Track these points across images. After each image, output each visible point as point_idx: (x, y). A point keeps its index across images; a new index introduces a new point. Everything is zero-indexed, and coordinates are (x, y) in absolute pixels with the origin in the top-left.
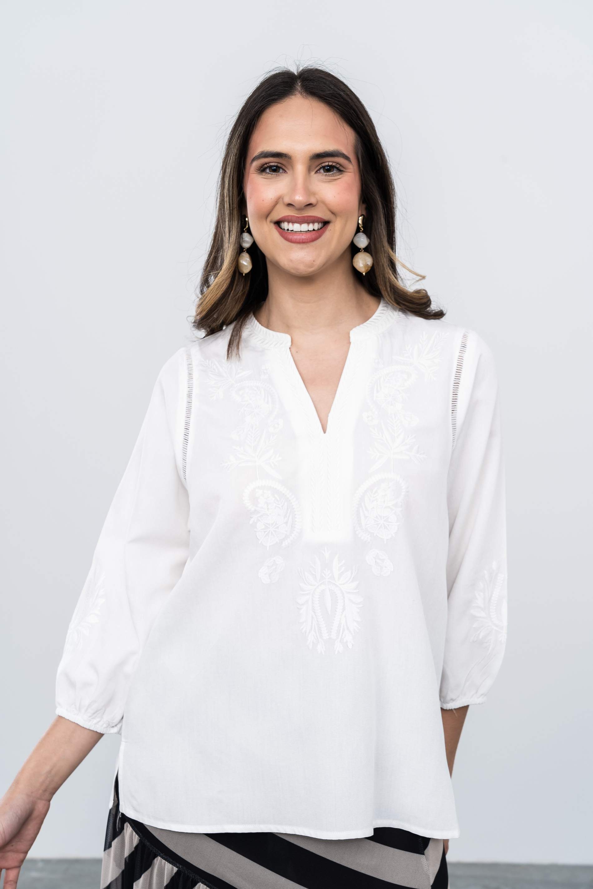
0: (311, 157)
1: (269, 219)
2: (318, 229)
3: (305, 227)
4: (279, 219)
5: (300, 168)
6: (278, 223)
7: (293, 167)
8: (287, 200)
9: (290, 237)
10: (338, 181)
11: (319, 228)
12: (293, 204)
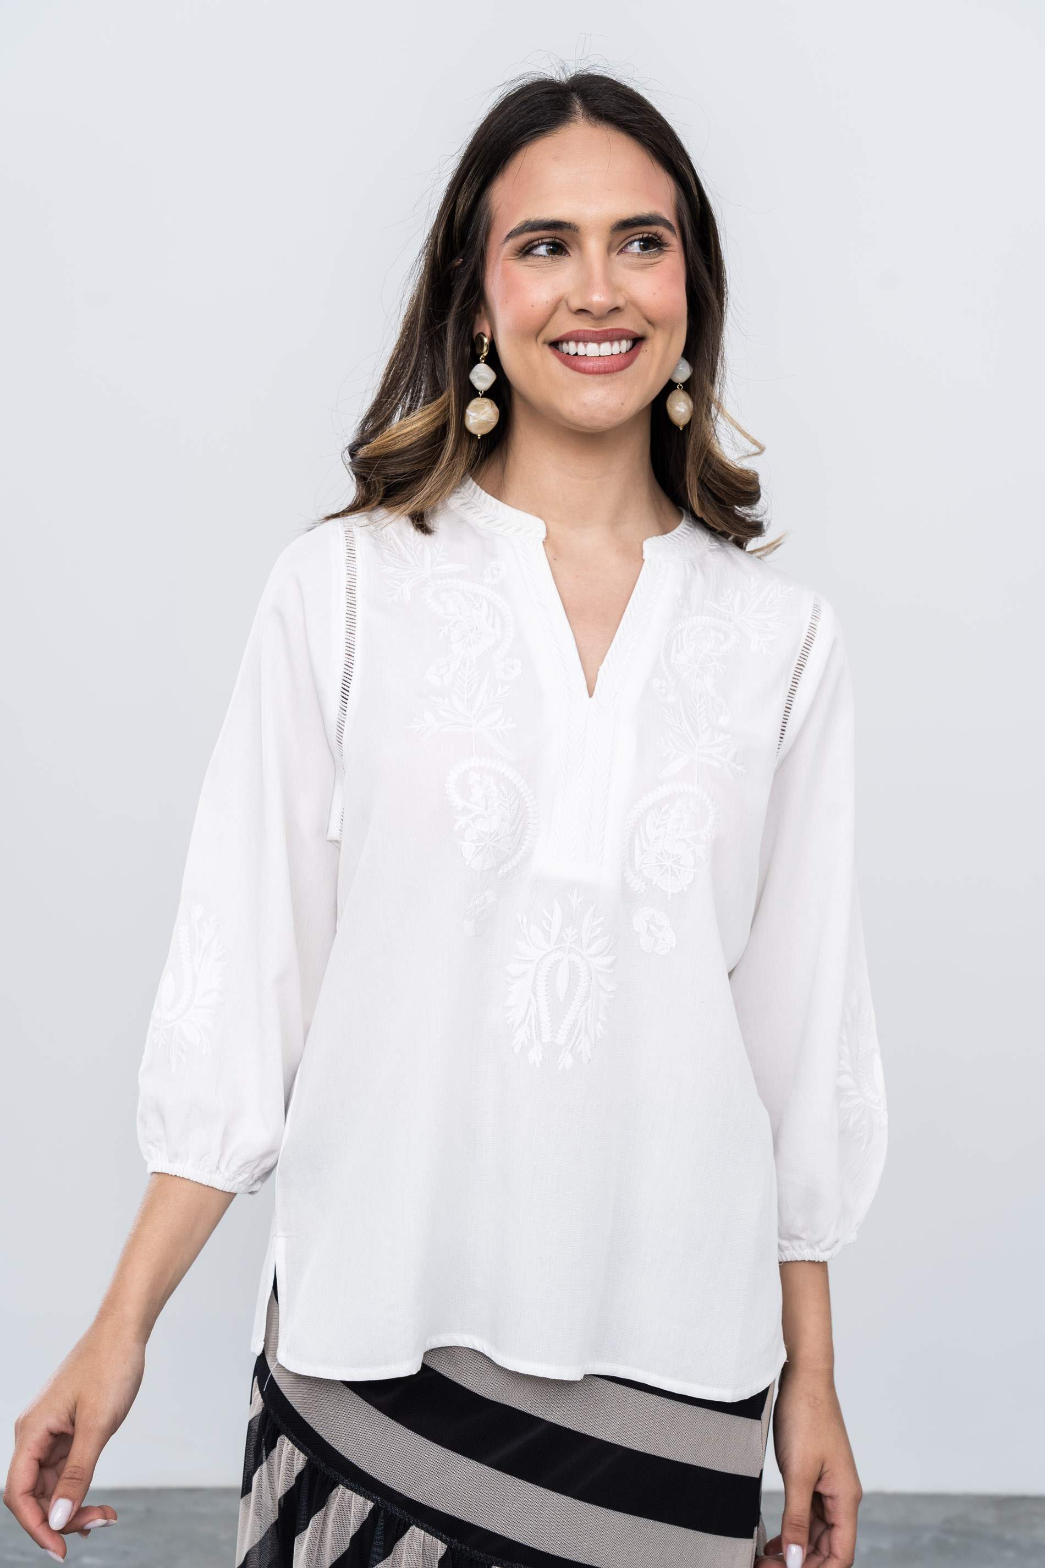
0: (613, 226)
1: (541, 339)
2: (627, 352)
3: (606, 349)
4: (560, 337)
5: (594, 245)
6: (555, 344)
7: (580, 247)
8: (576, 303)
9: (583, 364)
10: (657, 267)
11: (628, 350)
12: (590, 310)
